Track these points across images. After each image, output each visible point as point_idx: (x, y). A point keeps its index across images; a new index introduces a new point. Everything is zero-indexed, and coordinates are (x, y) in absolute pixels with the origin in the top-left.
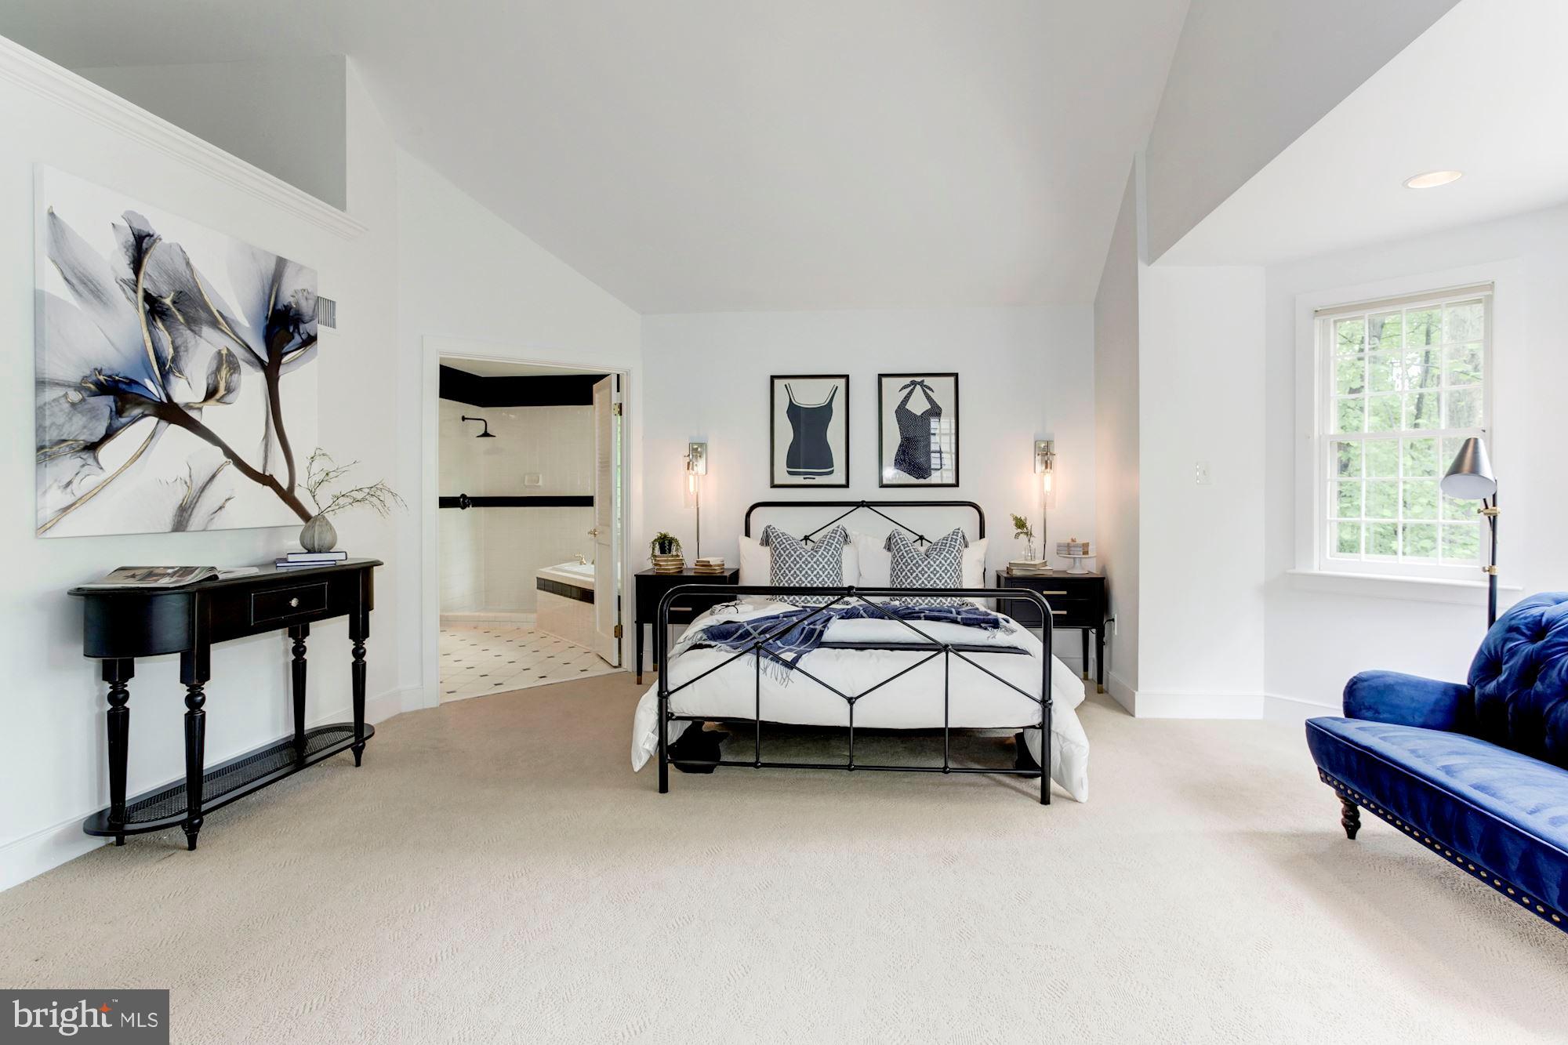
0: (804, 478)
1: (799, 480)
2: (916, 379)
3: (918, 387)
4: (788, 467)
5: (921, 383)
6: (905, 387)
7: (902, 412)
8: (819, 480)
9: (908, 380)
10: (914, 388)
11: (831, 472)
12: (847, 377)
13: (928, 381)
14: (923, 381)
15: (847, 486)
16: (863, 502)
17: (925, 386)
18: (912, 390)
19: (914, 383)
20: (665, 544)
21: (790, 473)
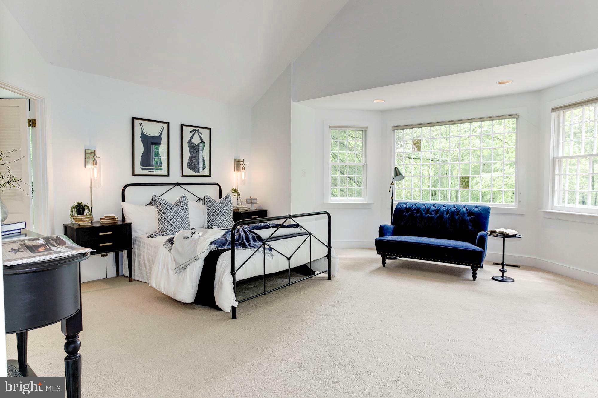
0: (149, 172)
1: (146, 172)
2: (196, 128)
3: (196, 132)
4: (141, 166)
5: (198, 131)
6: (192, 132)
7: (190, 143)
8: (155, 173)
9: (193, 129)
10: (195, 132)
11: (161, 169)
12: (168, 124)
13: (200, 130)
14: (198, 130)
15: (168, 176)
16: (178, 183)
17: (199, 132)
18: (194, 133)
19: (195, 130)
20: (80, 209)
21: (143, 169)
